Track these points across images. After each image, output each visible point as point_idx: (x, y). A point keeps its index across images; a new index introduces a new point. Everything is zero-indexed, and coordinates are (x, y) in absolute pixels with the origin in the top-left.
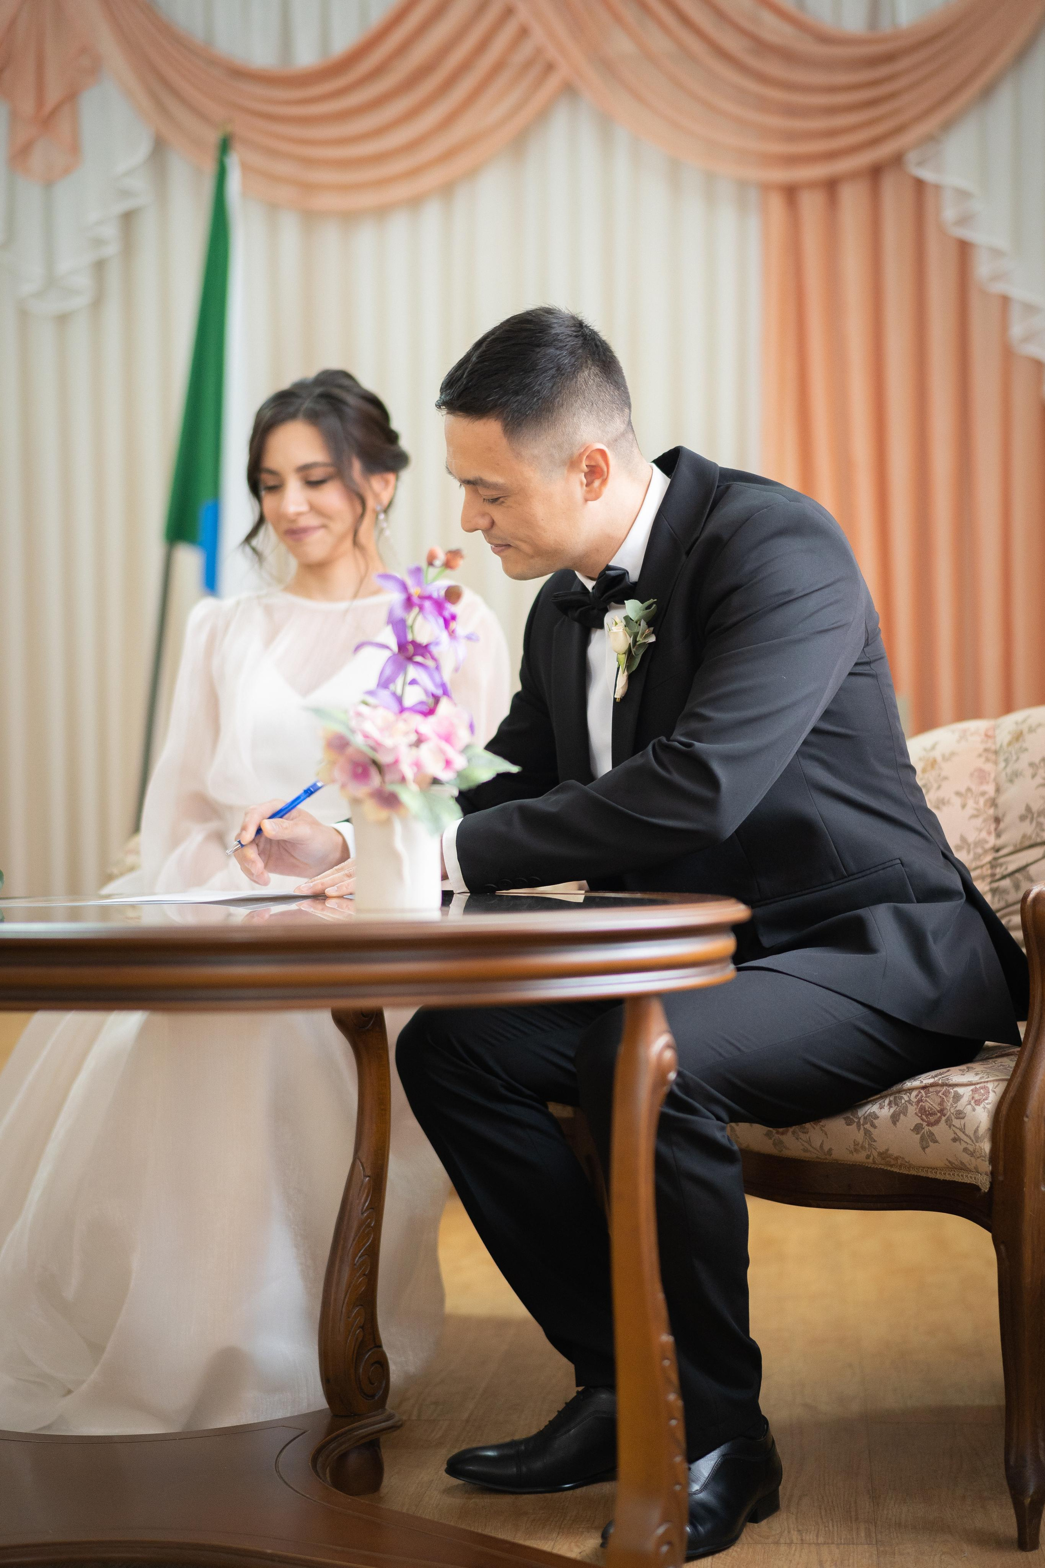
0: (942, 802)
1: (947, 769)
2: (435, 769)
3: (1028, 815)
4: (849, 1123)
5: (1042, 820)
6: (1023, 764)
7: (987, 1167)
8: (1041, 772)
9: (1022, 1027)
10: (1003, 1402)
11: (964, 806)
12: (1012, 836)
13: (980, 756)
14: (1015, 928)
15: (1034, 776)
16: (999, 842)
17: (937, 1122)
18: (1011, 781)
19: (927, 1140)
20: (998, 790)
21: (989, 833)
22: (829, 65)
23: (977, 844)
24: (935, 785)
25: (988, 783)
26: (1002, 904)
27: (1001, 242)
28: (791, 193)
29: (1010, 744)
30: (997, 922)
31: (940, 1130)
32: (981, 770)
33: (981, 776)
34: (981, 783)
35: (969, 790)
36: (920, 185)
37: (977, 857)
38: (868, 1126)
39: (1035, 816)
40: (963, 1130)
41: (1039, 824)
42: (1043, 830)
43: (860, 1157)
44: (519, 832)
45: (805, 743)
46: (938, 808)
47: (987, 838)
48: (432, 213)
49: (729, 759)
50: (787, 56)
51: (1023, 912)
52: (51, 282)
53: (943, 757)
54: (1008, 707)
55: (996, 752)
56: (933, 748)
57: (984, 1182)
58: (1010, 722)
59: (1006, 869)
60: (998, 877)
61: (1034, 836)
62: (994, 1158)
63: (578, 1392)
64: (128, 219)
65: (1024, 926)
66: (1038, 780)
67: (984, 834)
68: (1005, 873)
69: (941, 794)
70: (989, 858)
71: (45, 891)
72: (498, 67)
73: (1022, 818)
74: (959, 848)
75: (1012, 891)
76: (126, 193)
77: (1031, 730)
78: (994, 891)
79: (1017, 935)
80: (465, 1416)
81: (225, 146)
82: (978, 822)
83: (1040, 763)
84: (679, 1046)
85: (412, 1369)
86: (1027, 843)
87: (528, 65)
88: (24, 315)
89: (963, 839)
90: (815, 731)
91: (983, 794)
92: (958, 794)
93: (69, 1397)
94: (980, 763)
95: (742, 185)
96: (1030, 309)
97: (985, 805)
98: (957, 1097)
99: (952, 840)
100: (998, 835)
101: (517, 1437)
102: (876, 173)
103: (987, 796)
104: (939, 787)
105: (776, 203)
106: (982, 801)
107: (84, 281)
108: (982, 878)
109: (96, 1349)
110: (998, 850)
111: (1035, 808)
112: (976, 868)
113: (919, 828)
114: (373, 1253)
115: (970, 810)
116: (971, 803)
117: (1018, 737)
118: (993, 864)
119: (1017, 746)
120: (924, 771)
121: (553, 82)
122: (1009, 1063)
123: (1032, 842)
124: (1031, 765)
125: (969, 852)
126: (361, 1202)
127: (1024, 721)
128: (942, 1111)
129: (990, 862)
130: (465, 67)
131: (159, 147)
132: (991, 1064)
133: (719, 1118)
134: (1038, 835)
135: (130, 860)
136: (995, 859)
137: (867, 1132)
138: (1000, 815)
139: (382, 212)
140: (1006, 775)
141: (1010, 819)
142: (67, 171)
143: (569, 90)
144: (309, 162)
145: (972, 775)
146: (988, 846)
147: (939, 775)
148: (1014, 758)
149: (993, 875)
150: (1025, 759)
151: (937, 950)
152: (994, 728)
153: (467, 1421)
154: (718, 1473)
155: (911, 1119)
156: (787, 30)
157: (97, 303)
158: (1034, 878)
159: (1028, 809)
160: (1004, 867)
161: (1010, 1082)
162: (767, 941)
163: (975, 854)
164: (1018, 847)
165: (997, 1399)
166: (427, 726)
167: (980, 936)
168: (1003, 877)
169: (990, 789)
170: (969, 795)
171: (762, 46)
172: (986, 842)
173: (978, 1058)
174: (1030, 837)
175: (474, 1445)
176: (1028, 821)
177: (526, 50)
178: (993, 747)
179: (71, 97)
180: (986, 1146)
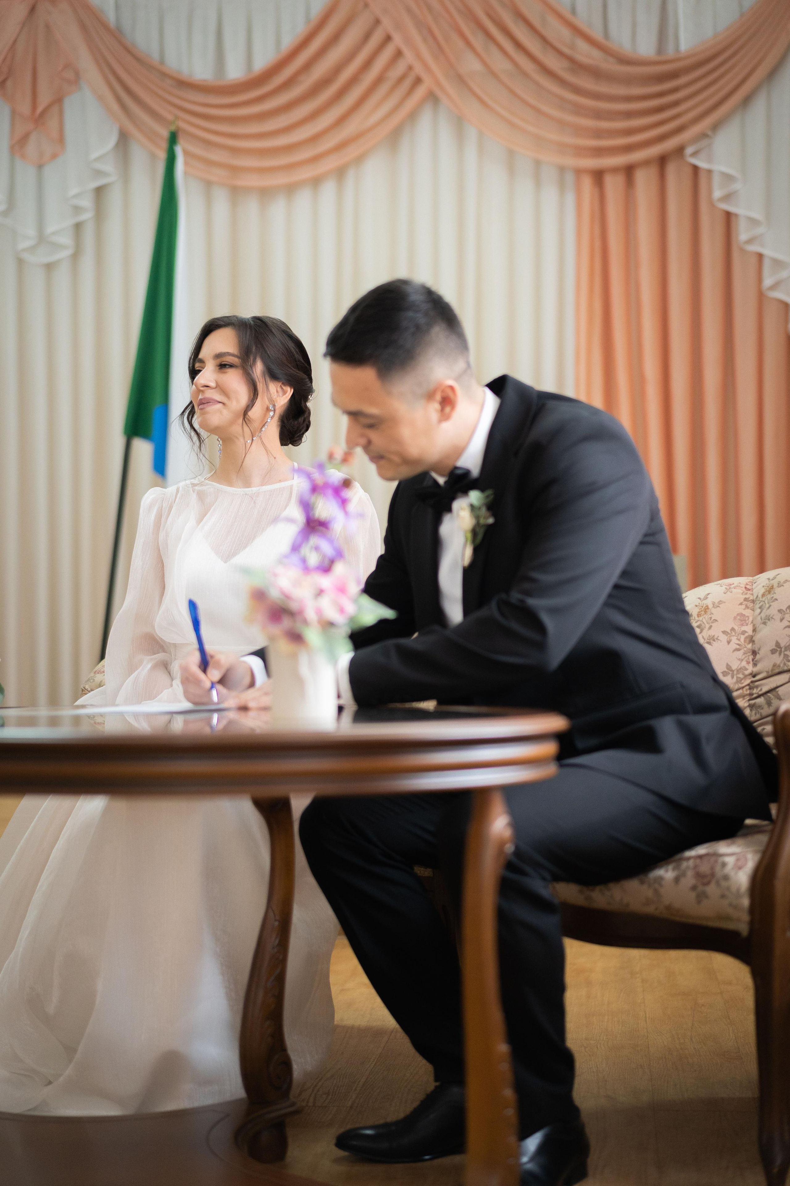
0: (712, 640)
1: (716, 613)
2: (332, 614)
3: (777, 649)
4: (642, 882)
5: (788, 653)
6: (773, 611)
7: (745, 917)
8: (787, 616)
9: (774, 809)
10: (756, 1094)
11: (729, 642)
12: (765, 665)
13: (741, 604)
14: (768, 735)
15: (781, 620)
16: (756, 670)
17: (707, 884)
18: (764, 623)
19: (701, 896)
20: (754, 630)
21: (748, 663)
22: (628, 80)
23: (739, 671)
24: (707, 626)
25: (747, 625)
26: (758, 716)
27: (757, 215)
28: (598, 176)
29: (763, 595)
30: (754, 730)
31: (711, 889)
32: (742, 615)
33: (742, 619)
34: (742, 625)
35: (733, 629)
36: (696, 169)
37: (739, 681)
38: (656, 886)
39: (783, 650)
40: (728, 889)
41: (786, 656)
42: (789, 661)
43: (650, 909)
44: (395, 663)
45: (610, 596)
46: (709, 643)
47: (747, 667)
48: (329, 189)
49: (554, 611)
50: (596, 73)
51: (774, 723)
52: (41, 238)
53: (714, 603)
54: (762, 569)
55: (753, 601)
56: (706, 598)
57: (743, 928)
58: (763, 579)
59: (761, 690)
60: (755, 696)
61: (782, 665)
62: (752, 910)
63: (436, 1087)
64: (99, 192)
65: (775, 734)
66: (785, 623)
67: (744, 663)
68: (760, 693)
69: (712, 632)
70: (748, 681)
71: (33, 703)
72: (379, 80)
73: (773, 652)
74: (725, 674)
75: (766, 707)
76: (99, 173)
77: (780, 585)
78: (751, 707)
79: (770, 740)
80: (350, 1103)
81: (173, 139)
82: (740, 654)
83: (786, 610)
84: (516, 824)
85: (309, 1068)
86: (777, 671)
87: (401, 79)
88: (20, 262)
89: (728, 667)
90: (616, 587)
91: (744, 633)
92: (724, 632)
93: (50, 1086)
94: (741, 609)
95: (562, 169)
96: (778, 264)
97: (745, 641)
98: (724, 865)
99: (719, 667)
100: (755, 665)
101: (389, 1120)
102: (662, 161)
103: (747, 634)
104: (710, 627)
105: (587, 183)
106: (742, 638)
107: (66, 240)
108: (743, 696)
109: (70, 1050)
110: (754, 676)
111: (783, 644)
112: (737, 690)
113: (695, 658)
114: (280, 979)
115: (733, 645)
116: (734, 640)
117: (770, 590)
118: (751, 686)
119: (769, 596)
120: (699, 615)
121: (420, 92)
122: (763, 838)
123: (780, 670)
124: (780, 611)
125: (733, 677)
126: (273, 941)
127: (774, 578)
128: (713, 875)
129: (748, 685)
130: (354, 80)
131: (124, 138)
132: (750, 839)
133: (544, 879)
134: (785, 664)
135: (98, 678)
136: (752, 682)
137: (656, 891)
138: (756, 649)
139: (290, 189)
140: (761, 618)
141: (764, 651)
142: (54, 156)
143: (432, 97)
144: (235, 151)
145: (735, 618)
146: (747, 672)
147: (711, 618)
148: (767, 606)
149: (751, 694)
150: (776, 606)
151: (709, 750)
152: (752, 583)
153: (351, 1107)
154: (542, 1149)
155: (689, 880)
156: (596, 54)
157: (76, 256)
158: (782, 697)
159: (778, 644)
160: (759, 689)
161: (764, 853)
162: (580, 744)
163: (737, 677)
164: (770, 673)
165: (752, 1092)
166: (325, 582)
167: (740, 741)
168: (759, 696)
169: (749, 629)
170: (733, 634)
171: (576, 66)
172: (747, 669)
173: (740, 833)
174: (779, 666)
175: (357, 1125)
176: (778, 653)
177: (400, 68)
178: (751, 598)
179: (58, 101)
180: (746, 902)
